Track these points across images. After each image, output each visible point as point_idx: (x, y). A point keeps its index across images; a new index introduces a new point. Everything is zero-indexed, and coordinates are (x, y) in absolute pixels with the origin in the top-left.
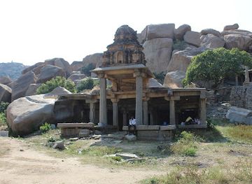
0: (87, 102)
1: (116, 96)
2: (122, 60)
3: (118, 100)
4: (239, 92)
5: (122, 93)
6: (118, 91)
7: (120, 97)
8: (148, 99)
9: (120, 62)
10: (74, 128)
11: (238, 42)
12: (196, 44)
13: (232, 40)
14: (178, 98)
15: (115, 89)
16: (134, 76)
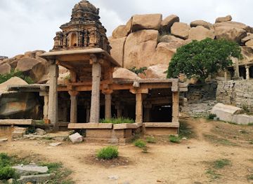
0: (41, 95)
1: (74, 87)
2: (77, 42)
3: (77, 93)
4: (226, 88)
5: (81, 84)
6: (77, 82)
7: (79, 89)
8: (111, 91)
9: (75, 45)
10: (9, 125)
11: (229, 34)
12: (184, 36)
13: (224, 32)
14: (145, 91)
15: (74, 80)
16: (91, 63)
